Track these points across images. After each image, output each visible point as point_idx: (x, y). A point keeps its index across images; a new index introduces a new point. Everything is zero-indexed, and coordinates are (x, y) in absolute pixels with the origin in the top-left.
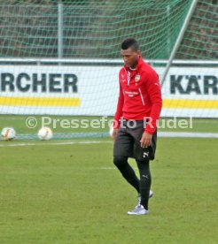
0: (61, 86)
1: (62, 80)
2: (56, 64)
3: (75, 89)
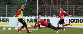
0: (6, 21)
1: (6, 20)
2: (6, 17)
3: (8, 22)
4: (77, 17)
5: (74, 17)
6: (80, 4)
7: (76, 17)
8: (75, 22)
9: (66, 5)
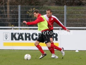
4: (26, 29)
5: (21, 29)
6: (33, 3)
7: (24, 29)
8: (23, 40)
9: (6, 4)
